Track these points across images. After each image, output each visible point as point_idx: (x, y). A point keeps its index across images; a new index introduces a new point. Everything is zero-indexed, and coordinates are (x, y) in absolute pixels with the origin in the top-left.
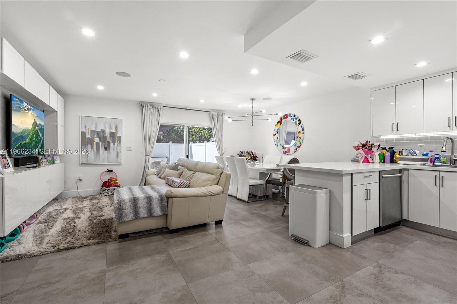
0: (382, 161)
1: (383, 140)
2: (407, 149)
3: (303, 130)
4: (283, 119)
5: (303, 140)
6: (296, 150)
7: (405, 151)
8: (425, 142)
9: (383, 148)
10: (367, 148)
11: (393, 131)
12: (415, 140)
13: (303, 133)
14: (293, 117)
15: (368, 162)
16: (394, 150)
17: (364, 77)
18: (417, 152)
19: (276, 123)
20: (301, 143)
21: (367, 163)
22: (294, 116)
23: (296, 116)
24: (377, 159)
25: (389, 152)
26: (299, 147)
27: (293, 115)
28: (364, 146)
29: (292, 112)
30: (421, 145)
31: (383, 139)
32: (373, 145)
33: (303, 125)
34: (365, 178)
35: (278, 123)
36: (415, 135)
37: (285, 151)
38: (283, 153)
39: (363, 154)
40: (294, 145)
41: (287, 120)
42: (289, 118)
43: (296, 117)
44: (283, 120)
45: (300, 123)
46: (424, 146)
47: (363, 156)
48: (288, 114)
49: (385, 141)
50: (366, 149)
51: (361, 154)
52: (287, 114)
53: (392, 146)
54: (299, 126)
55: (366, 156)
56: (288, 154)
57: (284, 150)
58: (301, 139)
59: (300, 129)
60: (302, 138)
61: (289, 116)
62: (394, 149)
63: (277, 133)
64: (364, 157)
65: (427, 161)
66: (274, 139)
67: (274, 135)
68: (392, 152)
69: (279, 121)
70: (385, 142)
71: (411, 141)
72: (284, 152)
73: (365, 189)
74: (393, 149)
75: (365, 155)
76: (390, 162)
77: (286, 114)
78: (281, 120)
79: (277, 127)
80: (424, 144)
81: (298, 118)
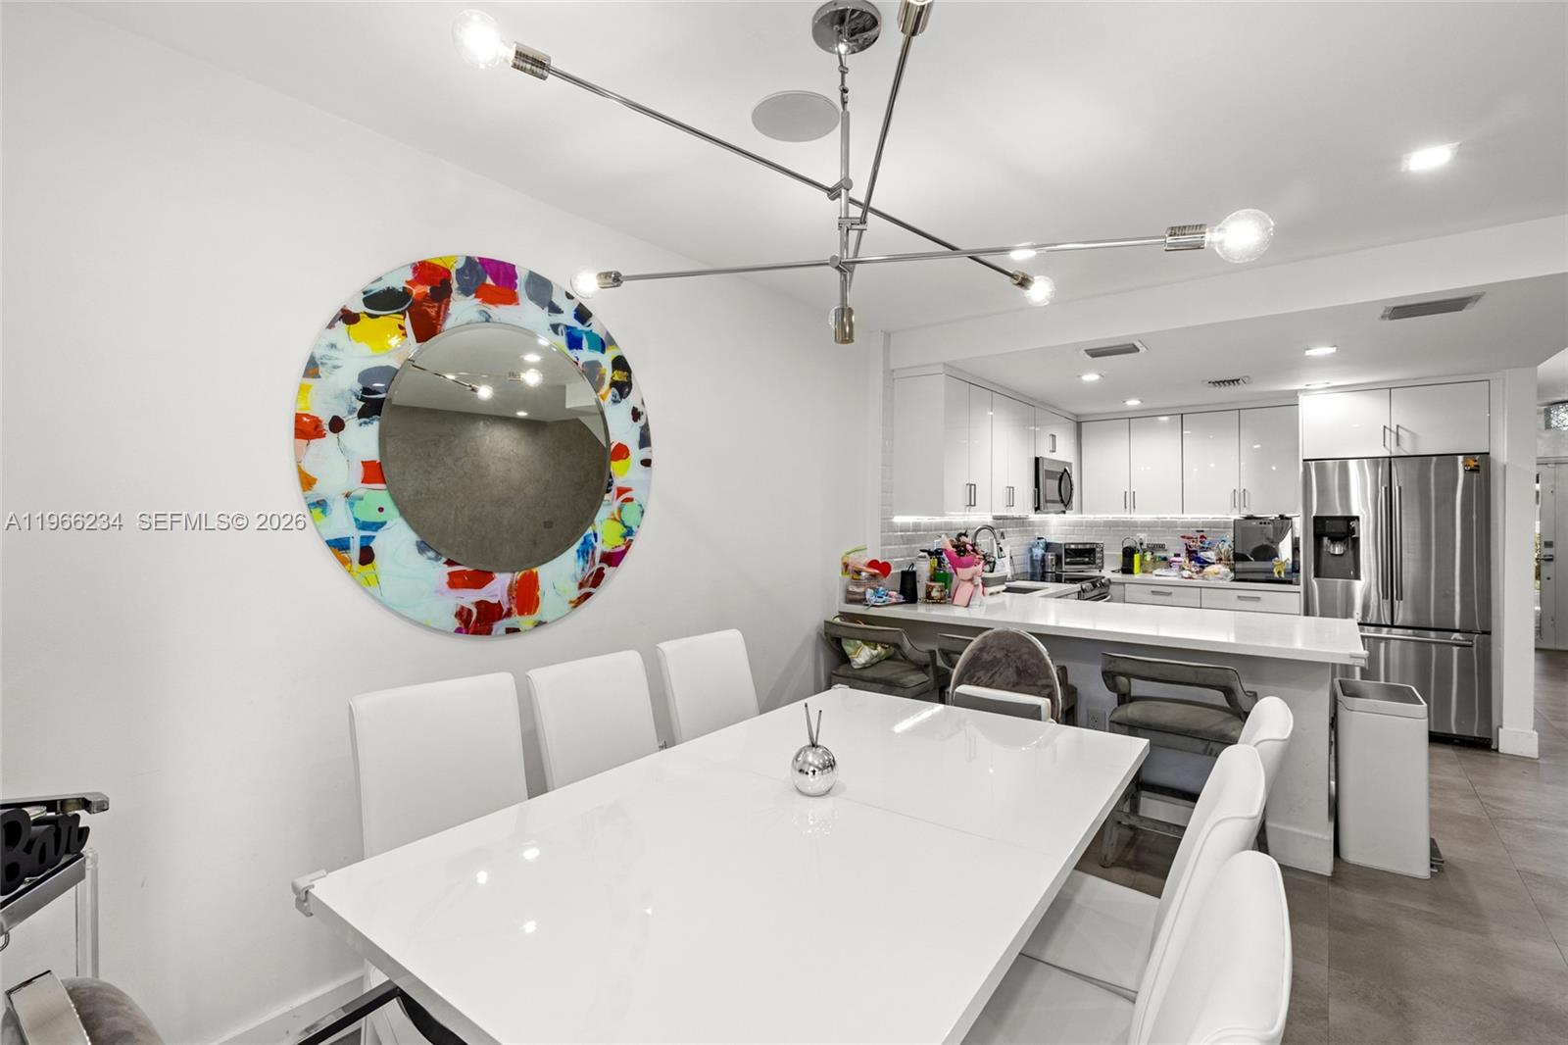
3: (646, 441)
4: (463, 291)
5: (642, 514)
6: (594, 583)
12: (920, 531)
13: (645, 463)
14: (567, 319)
20: (629, 534)
22: (585, 314)
23: (593, 321)
26: (613, 559)
27: (576, 304)
37: (481, 603)
38: (451, 623)
42: (530, 316)
43: (595, 328)
45: (628, 384)
48: (522, 274)
54: (615, 402)
56: (512, 631)
58: (627, 501)
59: (624, 431)
60: (639, 496)
61: (533, 298)
78: (424, 290)
79: (360, 347)
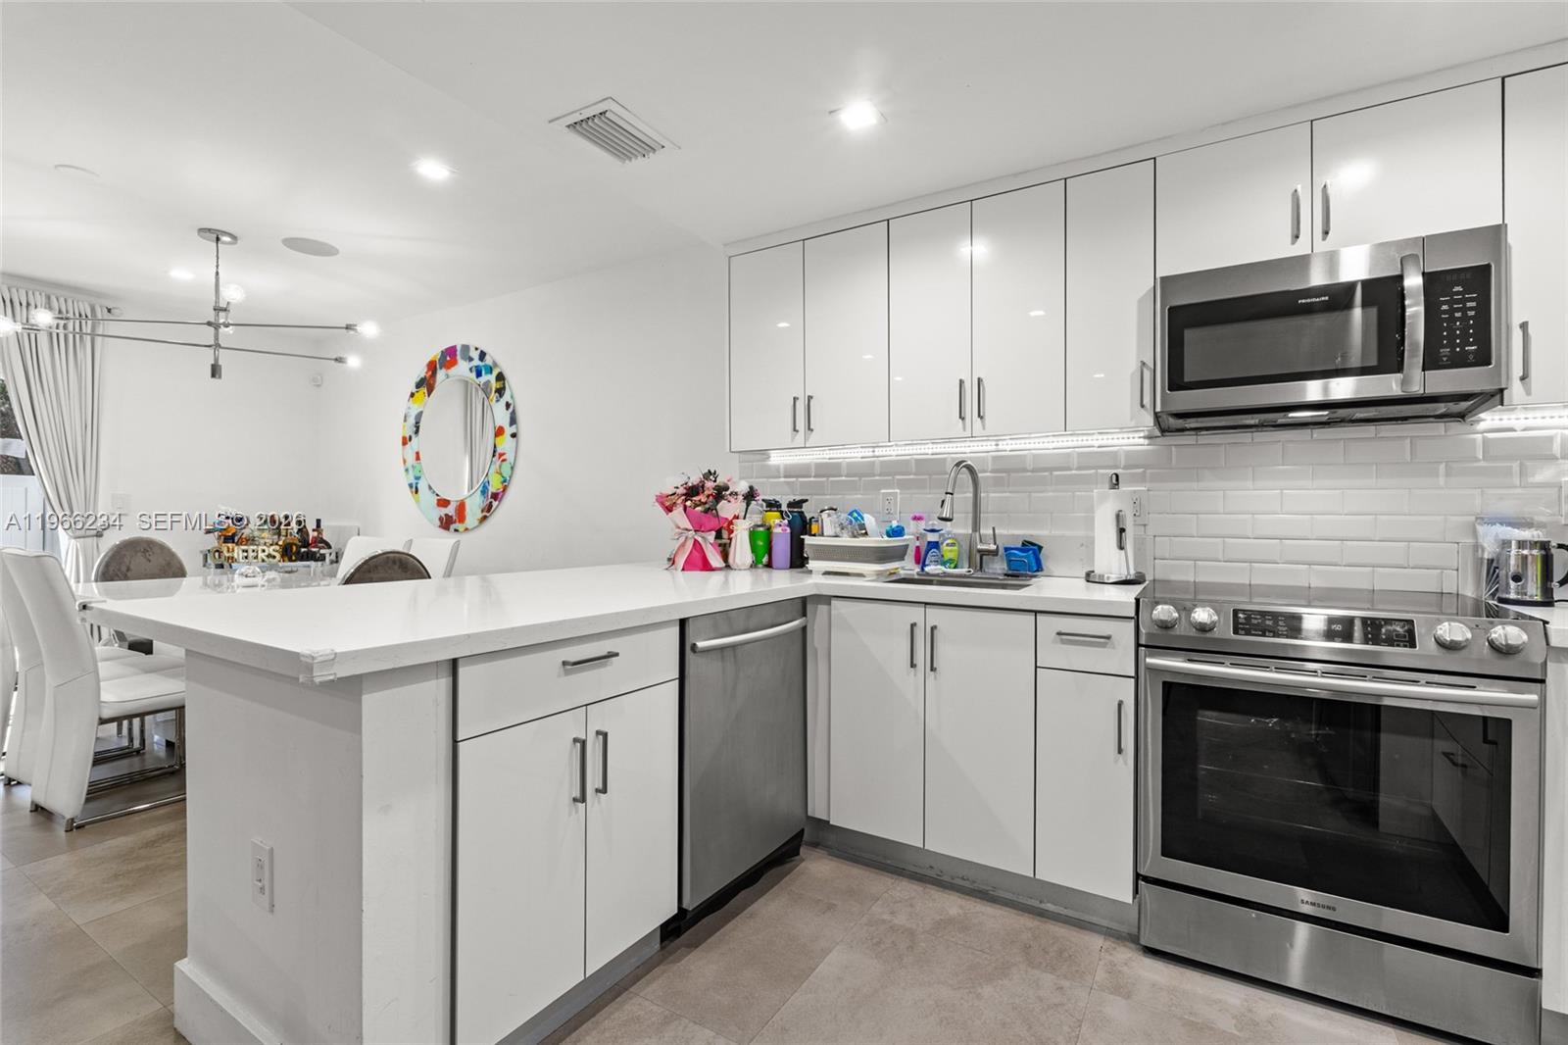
0: (765, 560)
1: (775, 472)
2: (835, 510)
3: (513, 421)
4: (441, 368)
5: (512, 468)
6: (489, 511)
7: (829, 515)
8: (900, 480)
9: (772, 505)
10: (702, 503)
11: (795, 430)
12: (874, 475)
13: (514, 435)
14: (476, 362)
15: (706, 566)
16: (802, 512)
17: (654, 150)
18: (869, 520)
19: (414, 385)
20: (505, 481)
21: (702, 570)
22: (482, 356)
23: (487, 357)
24: (742, 550)
25: (786, 521)
26: (499, 496)
27: (479, 351)
28: (692, 491)
29: (475, 339)
30: (890, 494)
31: (777, 468)
32: (727, 489)
33: (512, 397)
34: (567, 673)
35: (419, 385)
36: (871, 454)
37: (446, 515)
38: (438, 523)
39: (687, 530)
40: (481, 489)
41: (453, 371)
42: (462, 368)
43: (488, 361)
44: (441, 374)
45: (504, 388)
46: (899, 497)
47: (687, 538)
48: (459, 348)
49: (785, 477)
50: (698, 506)
51: (679, 528)
52: (455, 346)
53: (798, 498)
54: (497, 401)
55: (700, 539)
56: (456, 530)
57: (444, 511)
58: (504, 460)
59: (502, 417)
60: (510, 457)
61: (462, 358)
62: (805, 508)
63: (417, 432)
64: (690, 545)
65: (902, 558)
66: (405, 461)
67: (405, 441)
68: (798, 521)
69: (423, 376)
70: (782, 479)
71: (861, 476)
72: (441, 519)
73: (576, 740)
74: (801, 507)
75: (693, 532)
76: (789, 566)
77: (452, 347)
78: (430, 373)
79: (416, 406)
80: (898, 491)
81: (495, 365)
